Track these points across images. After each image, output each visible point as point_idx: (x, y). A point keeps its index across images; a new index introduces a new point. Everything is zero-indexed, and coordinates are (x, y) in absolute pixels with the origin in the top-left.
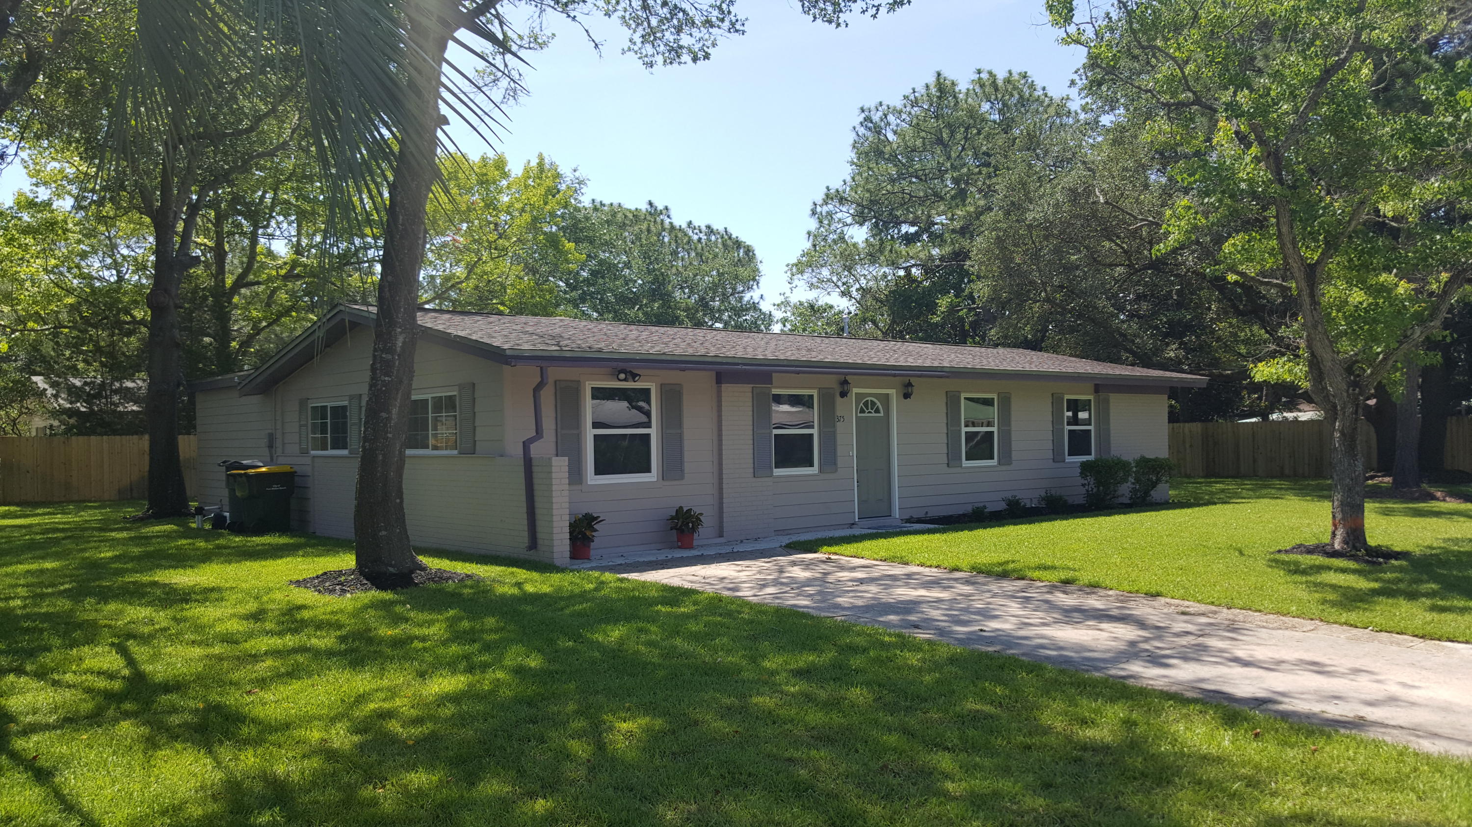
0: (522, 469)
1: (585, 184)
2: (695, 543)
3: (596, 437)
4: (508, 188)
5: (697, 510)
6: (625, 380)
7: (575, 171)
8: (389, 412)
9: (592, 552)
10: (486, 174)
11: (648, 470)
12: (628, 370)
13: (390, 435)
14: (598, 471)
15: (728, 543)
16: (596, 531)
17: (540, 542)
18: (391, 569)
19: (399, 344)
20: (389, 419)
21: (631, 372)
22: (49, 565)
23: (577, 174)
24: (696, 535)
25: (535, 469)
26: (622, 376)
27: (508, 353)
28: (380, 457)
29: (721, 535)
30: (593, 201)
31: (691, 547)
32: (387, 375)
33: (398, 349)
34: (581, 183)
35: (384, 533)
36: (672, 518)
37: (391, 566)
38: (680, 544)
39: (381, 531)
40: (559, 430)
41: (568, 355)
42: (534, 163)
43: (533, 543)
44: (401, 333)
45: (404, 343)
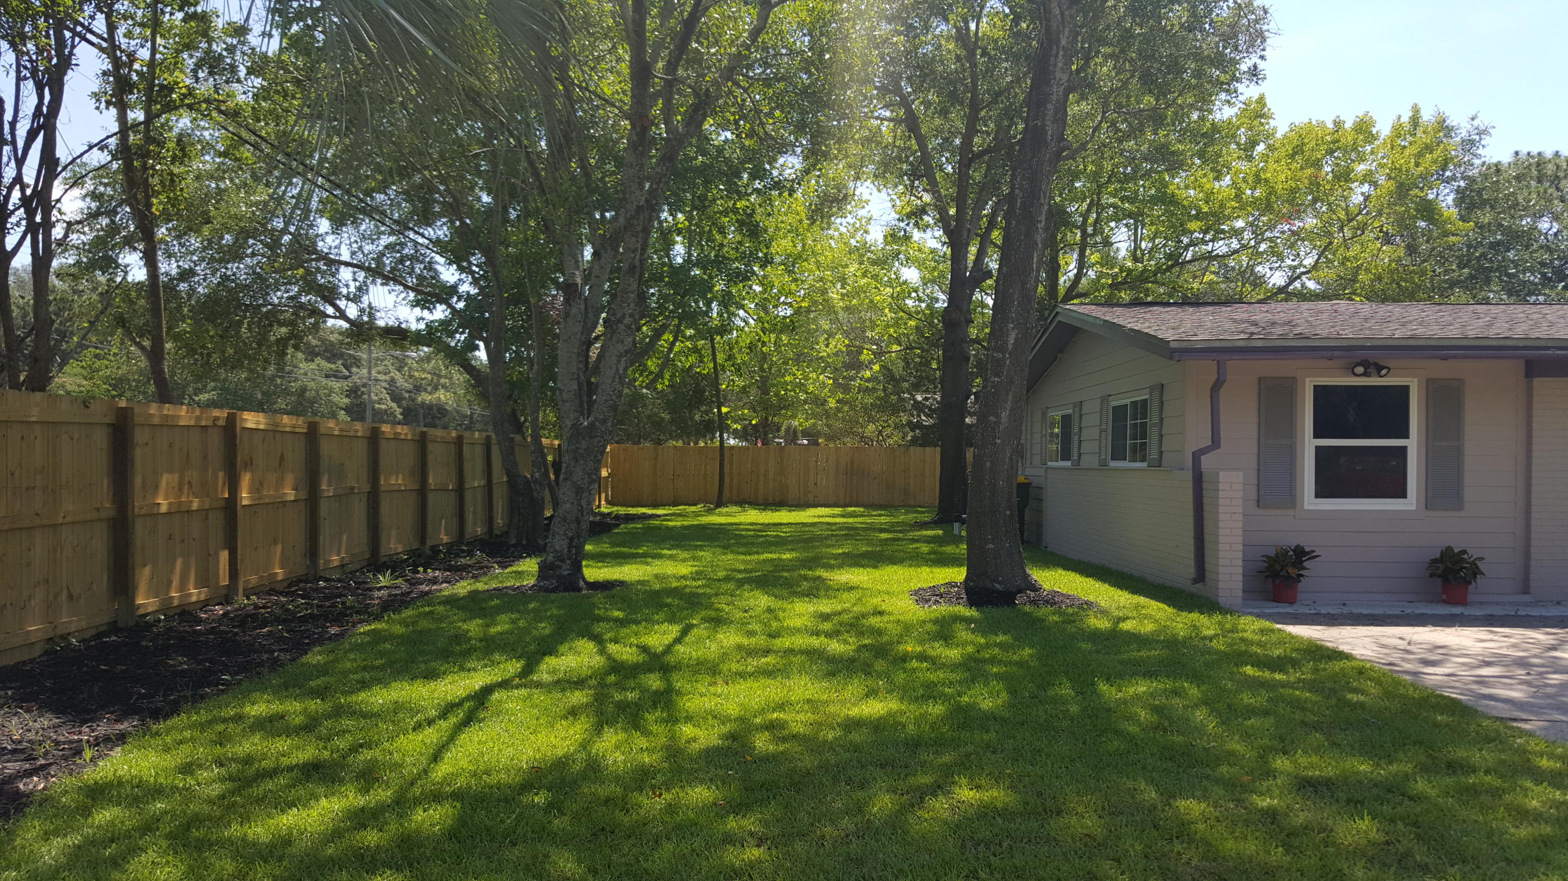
0: (1190, 484)
1: (1490, 134)
2: (1470, 598)
3: (1318, 449)
4: (1372, 153)
5: (1474, 553)
6: (1365, 374)
7: (1473, 119)
8: (998, 416)
9: (1300, 596)
10: (1338, 141)
11: (1403, 494)
12: (1372, 361)
13: (998, 441)
14: (1320, 493)
15: (1537, 603)
16: (1305, 569)
17: (1207, 574)
18: (997, 586)
19: (1011, 340)
20: (998, 423)
21: (1376, 364)
22: (787, 556)
23: (1476, 123)
24: (1471, 588)
25: (1205, 485)
26: (1360, 370)
27: (1172, 345)
28: (988, 465)
29: (1526, 591)
30: (1517, 153)
31: (1463, 603)
32: (997, 375)
33: (1010, 347)
34: (1482, 132)
35: (991, 546)
36: (1434, 561)
37: (999, 583)
38: (1444, 597)
39: (987, 543)
40: (1262, 440)
41: (1259, 344)
42: (1405, 119)
43: (1201, 574)
44: (1013, 329)
45: (1016, 339)
